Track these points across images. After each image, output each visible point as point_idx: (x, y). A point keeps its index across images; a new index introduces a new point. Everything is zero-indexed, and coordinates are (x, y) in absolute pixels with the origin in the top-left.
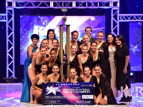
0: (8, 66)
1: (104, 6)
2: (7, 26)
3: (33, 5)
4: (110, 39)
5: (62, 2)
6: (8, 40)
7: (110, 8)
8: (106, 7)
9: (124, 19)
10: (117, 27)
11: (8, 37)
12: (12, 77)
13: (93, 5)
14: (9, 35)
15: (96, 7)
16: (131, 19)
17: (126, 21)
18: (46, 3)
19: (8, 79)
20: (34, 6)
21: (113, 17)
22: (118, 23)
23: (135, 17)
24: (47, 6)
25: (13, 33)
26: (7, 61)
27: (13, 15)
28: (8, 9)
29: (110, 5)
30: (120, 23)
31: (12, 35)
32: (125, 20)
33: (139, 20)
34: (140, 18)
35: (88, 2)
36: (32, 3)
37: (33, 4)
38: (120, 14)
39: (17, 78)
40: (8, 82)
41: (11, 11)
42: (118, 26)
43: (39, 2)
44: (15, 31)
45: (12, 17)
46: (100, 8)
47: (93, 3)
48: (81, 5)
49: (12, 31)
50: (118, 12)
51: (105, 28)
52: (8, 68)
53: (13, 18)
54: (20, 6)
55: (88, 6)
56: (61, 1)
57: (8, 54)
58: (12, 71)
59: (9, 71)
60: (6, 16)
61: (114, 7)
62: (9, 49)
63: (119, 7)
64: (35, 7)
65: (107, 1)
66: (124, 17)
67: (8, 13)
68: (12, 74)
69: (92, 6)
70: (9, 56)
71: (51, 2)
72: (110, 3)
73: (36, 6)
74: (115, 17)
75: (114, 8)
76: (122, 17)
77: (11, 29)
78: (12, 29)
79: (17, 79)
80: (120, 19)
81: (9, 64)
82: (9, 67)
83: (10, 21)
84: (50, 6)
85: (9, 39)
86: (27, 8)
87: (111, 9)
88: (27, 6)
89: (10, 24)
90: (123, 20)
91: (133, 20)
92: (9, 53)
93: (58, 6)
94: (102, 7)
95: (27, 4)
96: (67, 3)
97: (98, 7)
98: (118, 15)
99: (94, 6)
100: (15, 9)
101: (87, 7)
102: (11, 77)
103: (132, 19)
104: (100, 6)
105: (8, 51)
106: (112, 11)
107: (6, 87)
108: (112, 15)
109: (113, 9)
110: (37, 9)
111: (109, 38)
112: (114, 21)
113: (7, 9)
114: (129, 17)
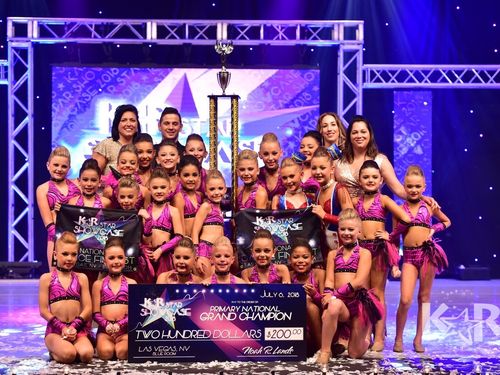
0: (12, 223)
1: (315, 39)
2: (11, 98)
3: (94, 33)
4: (360, 135)
5: (185, 25)
6: (12, 143)
7: (334, 46)
8: (321, 43)
9: (378, 81)
10: (355, 104)
11: (13, 132)
12: (27, 259)
13: (281, 34)
14: (15, 128)
15: (292, 43)
16: (399, 81)
17: (384, 85)
18: (136, 27)
19: (12, 267)
20: (95, 37)
21: (345, 72)
22: (359, 91)
23: (411, 75)
24: (136, 37)
25: (28, 120)
26: (11, 210)
27: (30, 66)
28: (14, 44)
29: (335, 35)
30: (366, 91)
31: (26, 127)
32: (381, 82)
33: (423, 84)
34: (426, 78)
35: (265, 26)
36: (91, 26)
37: (92, 30)
38: (365, 62)
39: (40, 263)
40: (14, 275)
41: (23, 52)
42: (359, 100)
43: (112, 23)
44: (35, 116)
45: (26, 69)
46: (305, 45)
47: (282, 28)
48: (242, 33)
49: (26, 115)
50: (360, 57)
51: (318, 106)
52: (12, 232)
53: (29, 75)
54: (52, 37)
55: (265, 38)
56: (182, 22)
57: (13, 188)
58: (27, 240)
59: (16, 239)
60: (6, 68)
61: (346, 41)
62: (16, 171)
63: (363, 42)
64: (99, 40)
65: (325, 24)
66: (378, 75)
67: (15, 56)
68: (26, 250)
69: (278, 39)
70: (15, 193)
71: (149, 24)
72: (336, 28)
73: (103, 37)
74: (351, 73)
75: (348, 44)
76: (372, 72)
77: (24, 108)
78: (27, 108)
79: (40, 267)
80: (364, 81)
81: (15, 218)
82: (17, 227)
83: (21, 82)
84: (145, 37)
85: (17, 138)
86: (75, 43)
87: (336, 48)
88: (74, 35)
89: (21, 93)
90: (375, 82)
91: (405, 84)
92: (17, 183)
93: (173, 37)
94: (310, 43)
95: (74, 29)
96: (202, 28)
97: (298, 41)
98: (361, 67)
99: (283, 38)
100: (36, 46)
101: (262, 40)
102: (21, 260)
103: (402, 81)
104: (302, 38)
105: (13, 178)
106: (341, 54)
107: (8, 293)
108: (341, 68)
109: (342, 48)
110: (104, 47)
111: (357, 132)
112: (345, 86)
113: (11, 45)
114: (393, 72)
